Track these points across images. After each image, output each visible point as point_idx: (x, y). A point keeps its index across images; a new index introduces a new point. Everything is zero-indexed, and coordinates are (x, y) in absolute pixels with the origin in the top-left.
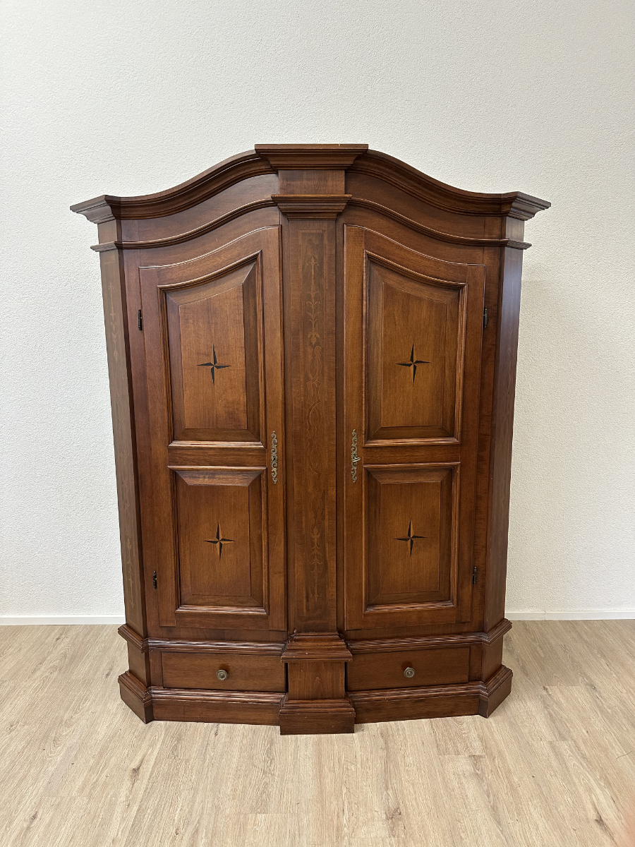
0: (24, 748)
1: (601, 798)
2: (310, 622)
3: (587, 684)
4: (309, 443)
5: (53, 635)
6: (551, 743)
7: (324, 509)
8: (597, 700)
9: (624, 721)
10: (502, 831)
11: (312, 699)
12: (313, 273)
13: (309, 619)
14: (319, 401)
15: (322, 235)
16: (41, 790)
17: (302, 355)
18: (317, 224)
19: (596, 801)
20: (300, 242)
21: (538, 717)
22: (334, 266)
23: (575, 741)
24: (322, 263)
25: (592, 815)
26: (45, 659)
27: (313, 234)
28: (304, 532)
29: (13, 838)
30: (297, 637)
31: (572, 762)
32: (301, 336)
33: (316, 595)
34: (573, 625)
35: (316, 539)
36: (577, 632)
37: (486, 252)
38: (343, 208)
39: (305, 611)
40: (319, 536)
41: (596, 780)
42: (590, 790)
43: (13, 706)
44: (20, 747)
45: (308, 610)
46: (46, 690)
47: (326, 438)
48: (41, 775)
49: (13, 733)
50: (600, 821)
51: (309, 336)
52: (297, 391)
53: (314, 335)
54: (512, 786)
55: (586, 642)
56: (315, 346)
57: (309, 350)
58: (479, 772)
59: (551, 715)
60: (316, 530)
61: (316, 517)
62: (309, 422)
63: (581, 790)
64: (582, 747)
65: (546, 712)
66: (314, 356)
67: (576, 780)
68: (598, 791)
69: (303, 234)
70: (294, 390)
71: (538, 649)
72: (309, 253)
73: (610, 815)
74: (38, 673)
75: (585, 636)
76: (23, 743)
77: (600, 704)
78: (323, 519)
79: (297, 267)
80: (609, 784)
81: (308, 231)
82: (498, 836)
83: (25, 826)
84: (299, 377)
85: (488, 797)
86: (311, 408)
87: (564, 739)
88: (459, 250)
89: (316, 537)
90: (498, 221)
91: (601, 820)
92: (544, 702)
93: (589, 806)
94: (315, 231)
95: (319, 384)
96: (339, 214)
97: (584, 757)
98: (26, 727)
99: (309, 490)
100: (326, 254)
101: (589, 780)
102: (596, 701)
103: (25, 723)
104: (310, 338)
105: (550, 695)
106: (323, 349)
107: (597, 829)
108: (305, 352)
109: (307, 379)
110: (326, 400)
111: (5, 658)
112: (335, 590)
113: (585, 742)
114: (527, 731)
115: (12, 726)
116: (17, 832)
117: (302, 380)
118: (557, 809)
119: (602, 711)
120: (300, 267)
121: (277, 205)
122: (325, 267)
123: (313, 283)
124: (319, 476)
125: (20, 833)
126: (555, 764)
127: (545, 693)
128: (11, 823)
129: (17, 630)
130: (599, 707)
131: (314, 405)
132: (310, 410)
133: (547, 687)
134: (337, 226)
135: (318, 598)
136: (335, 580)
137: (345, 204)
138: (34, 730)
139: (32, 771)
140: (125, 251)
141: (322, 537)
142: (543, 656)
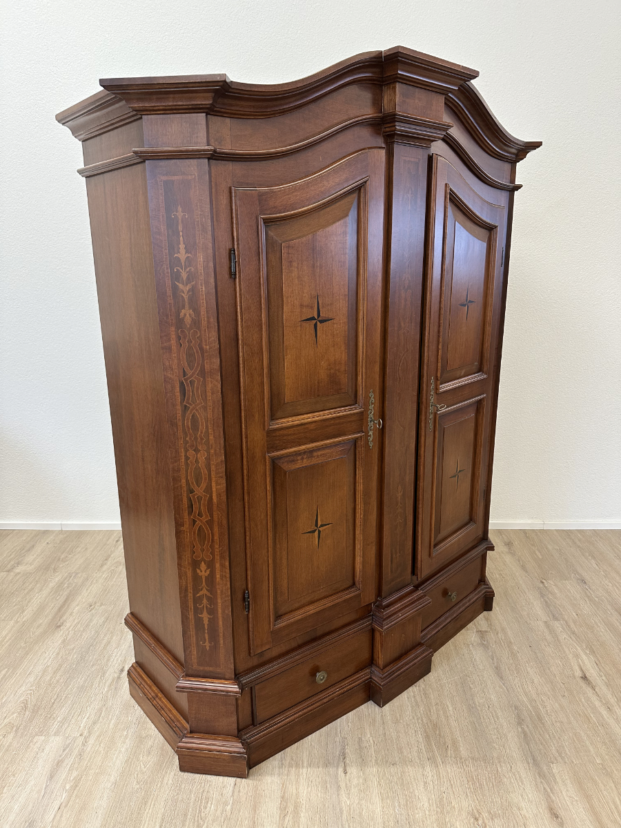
0: (104, 622)
1: (587, 661)
3: (578, 579)
5: (113, 537)
6: (546, 622)
8: (587, 591)
9: (609, 607)
10: (504, 684)
16: (124, 652)
19: (581, 664)
21: (535, 603)
23: (566, 622)
25: (578, 673)
26: (109, 556)
29: (107, 684)
31: (563, 636)
34: (568, 533)
36: (571, 539)
41: (583, 650)
42: (577, 656)
43: (89, 591)
44: (101, 622)
46: (114, 579)
48: (122, 641)
49: (93, 611)
50: (584, 678)
54: (512, 653)
55: (579, 547)
58: (485, 643)
59: (546, 602)
63: (570, 656)
64: (572, 625)
65: (542, 600)
67: (566, 650)
68: (584, 657)
71: (537, 552)
73: (592, 673)
74: (105, 567)
75: (578, 543)
76: (103, 619)
77: (589, 595)
80: (593, 652)
82: (500, 687)
83: (116, 675)
85: (493, 660)
87: (555, 618)
91: (586, 677)
92: (541, 593)
93: (576, 668)
97: (573, 633)
98: (103, 607)
101: (577, 649)
102: (586, 593)
103: (102, 604)
105: (545, 587)
107: (582, 683)
111: (75, 555)
113: (575, 622)
114: (525, 613)
115: (91, 606)
116: (110, 681)
118: (549, 669)
119: (590, 600)
125: (113, 681)
126: (549, 637)
127: (541, 585)
128: (104, 673)
129: (80, 535)
130: (588, 597)
133: (544, 581)
138: (110, 609)
139: (114, 638)
142: (540, 557)
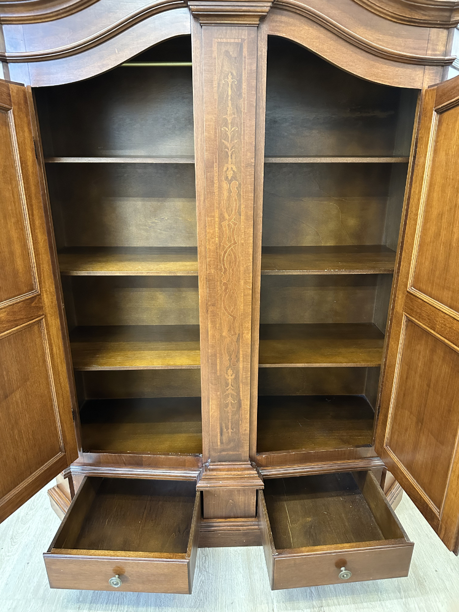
2: (224, 453)
4: (224, 287)
7: (238, 352)
11: (226, 518)
12: (230, 93)
13: (223, 450)
14: (235, 243)
15: (241, 45)
17: (216, 190)
18: (234, 31)
20: (215, 54)
22: (254, 83)
24: (240, 82)
27: (230, 43)
28: (218, 372)
30: (211, 467)
32: (216, 169)
33: (230, 431)
35: (230, 380)
37: (427, 71)
38: (267, 9)
39: (219, 444)
40: (233, 377)
45: (222, 443)
47: (242, 282)
51: (225, 169)
52: (211, 231)
53: (230, 167)
56: (231, 180)
57: (225, 185)
60: (230, 372)
61: (230, 360)
62: (224, 265)
66: (230, 191)
69: (220, 44)
70: (208, 231)
72: (226, 68)
78: (238, 361)
79: (212, 85)
81: (225, 40)
84: (214, 217)
86: (227, 250)
88: (397, 69)
89: (230, 378)
90: (444, 33)
94: (232, 41)
95: (235, 224)
96: (262, 18)
99: (224, 334)
100: (245, 69)
104: (226, 171)
106: (240, 184)
108: (220, 188)
109: (222, 218)
110: (243, 241)
112: (248, 425)
117: (217, 219)
120: (215, 84)
121: (187, 6)
122: (244, 85)
123: (230, 105)
124: (234, 320)
131: (230, 247)
132: (225, 252)
134: (259, 35)
135: (232, 432)
136: (248, 416)
137: (270, 4)
140: (10, 65)
141: (237, 378)
